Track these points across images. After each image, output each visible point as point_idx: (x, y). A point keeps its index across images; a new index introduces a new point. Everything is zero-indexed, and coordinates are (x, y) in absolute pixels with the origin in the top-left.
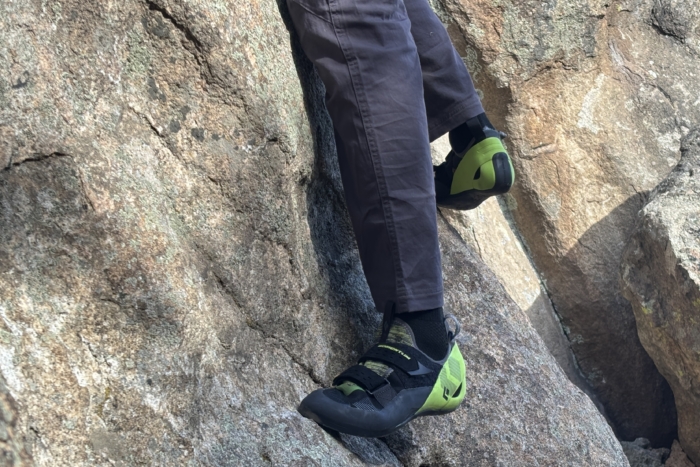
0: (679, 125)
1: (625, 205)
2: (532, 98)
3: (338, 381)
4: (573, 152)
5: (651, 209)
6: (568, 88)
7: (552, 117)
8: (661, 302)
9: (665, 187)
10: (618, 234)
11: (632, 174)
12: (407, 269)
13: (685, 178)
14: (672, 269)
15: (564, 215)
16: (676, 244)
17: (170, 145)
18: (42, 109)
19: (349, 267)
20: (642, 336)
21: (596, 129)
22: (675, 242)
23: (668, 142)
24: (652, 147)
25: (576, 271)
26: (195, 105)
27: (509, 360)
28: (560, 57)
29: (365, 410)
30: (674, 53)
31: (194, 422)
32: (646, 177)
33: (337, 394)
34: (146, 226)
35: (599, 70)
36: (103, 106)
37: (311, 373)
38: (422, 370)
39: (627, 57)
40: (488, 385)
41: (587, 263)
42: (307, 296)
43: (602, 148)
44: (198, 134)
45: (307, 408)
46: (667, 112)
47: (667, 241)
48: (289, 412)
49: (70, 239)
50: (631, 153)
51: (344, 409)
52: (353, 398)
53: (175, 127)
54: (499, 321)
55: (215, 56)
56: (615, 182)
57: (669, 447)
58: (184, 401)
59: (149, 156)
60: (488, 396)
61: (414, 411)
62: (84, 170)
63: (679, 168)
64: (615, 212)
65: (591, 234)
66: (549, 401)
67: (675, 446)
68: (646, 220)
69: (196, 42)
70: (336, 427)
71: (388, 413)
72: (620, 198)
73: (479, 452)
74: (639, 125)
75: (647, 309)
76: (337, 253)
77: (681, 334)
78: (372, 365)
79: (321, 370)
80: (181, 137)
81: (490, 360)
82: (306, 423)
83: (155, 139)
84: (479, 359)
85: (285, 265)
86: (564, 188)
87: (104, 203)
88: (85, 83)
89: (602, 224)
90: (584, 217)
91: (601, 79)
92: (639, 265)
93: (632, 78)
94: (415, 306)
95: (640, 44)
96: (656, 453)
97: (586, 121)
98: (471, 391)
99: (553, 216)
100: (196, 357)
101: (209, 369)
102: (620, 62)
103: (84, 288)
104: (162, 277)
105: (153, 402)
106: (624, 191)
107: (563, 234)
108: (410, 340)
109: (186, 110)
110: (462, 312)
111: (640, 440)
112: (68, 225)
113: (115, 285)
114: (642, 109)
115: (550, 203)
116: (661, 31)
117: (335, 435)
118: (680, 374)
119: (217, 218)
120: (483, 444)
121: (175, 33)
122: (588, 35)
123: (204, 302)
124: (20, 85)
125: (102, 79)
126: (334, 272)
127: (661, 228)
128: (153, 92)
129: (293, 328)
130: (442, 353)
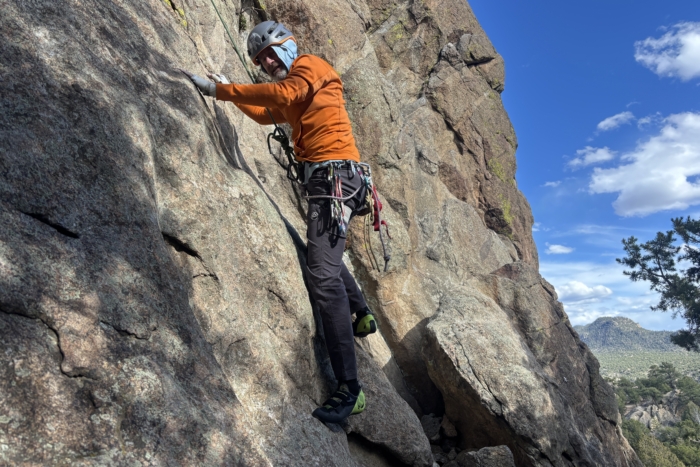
0: (439, 292)
1: (421, 322)
2: (385, 285)
3: (324, 404)
4: (401, 303)
5: (430, 325)
6: (398, 280)
7: (393, 290)
8: (435, 361)
9: (434, 317)
10: (419, 334)
11: (422, 311)
12: (346, 366)
13: (441, 314)
14: (438, 349)
15: (399, 327)
16: (439, 339)
17: (274, 332)
18: (240, 326)
19: (326, 364)
20: (430, 374)
21: (409, 295)
22: (438, 338)
23: (435, 298)
24: (430, 301)
25: (404, 348)
26: (282, 319)
27: (379, 392)
28: (395, 269)
29: (333, 414)
30: (435, 266)
31: (282, 421)
32: (428, 313)
33: (324, 409)
34: (268, 359)
35: (409, 273)
36: (256, 322)
37: (315, 401)
38: (351, 400)
39: (418, 268)
40: (373, 402)
41: (408, 345)
42: (314, 376)
43: (411, 301)
44: (282, 328)
45: (315, 414)
46: (434, 288)
47: (436, 339)
48: (310, 416)
49: (246, 365)
50: (422, 303)
51: (327, 414)
52: (329, 410)
53: (275, 326)
54: (375, 378)
55: (288, 304)
56: (417, 314)
57: (442, 416)
58: (279, 415)
59: (268, 336)
60: (373, 406)
61: (349, 414)
62: (250, 343)
63: (439, 310)
64: (417, 325)
65: (409, 334)
66: (393, 406)
67: (445, 416)
68: (428, 330)
69: (282, 300)
70: (324, 420)
71: (340, 415)
72: (419, 320)
73: (370, 426)
74: (424, 293)
75: (430, 363)
76: (323, 360)
77: (443, 373)
78: (335, 399)
79: (318, 401)
80: (277, 329)
81: (373, 393)
82: (315, 419)
83: (270, 331)
84: (370, 393)
85: (307, 367)
86: (398, 317)
87: (256, 353)
88: (251, 316)
89: (413, 330)
90: (406, 327)
91: (409, 276)
92: (427, 347)
93: (421, 276)
94: (348, 378)
95: (423, 263)
96: (437, 419)
97: (405, 292)
98: (367, 405)
99: (395, 327)
100: (282, 400)
101: (286, 403)
102: (416, 270)
103: (251, 381)
104: (273, 375)
105: (270, 415)
106: (420, 317)
107: (399, 334)
108: (347, 390)
109: (279, 321)
110: (363, 376)
111: (431, 414)
112: (246, 361)
113: (259, 379)
114: (425, 287)
115: (394, 322)
116: (430, 258)
117: (324, 423)
118: (444, 388)
119: (287, 353)
120: (371, 423)
121: (277, 298)
122: (404, 261)
123: (284, 381)
124: (234, 320)
125: (256, 314)
126: (321, 366)
127: (433, 333)
128: (269, 316)
129: (310, 387)
130: (357, 393)
